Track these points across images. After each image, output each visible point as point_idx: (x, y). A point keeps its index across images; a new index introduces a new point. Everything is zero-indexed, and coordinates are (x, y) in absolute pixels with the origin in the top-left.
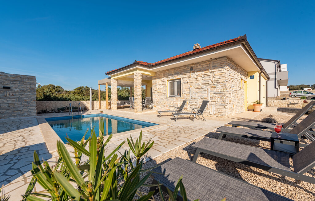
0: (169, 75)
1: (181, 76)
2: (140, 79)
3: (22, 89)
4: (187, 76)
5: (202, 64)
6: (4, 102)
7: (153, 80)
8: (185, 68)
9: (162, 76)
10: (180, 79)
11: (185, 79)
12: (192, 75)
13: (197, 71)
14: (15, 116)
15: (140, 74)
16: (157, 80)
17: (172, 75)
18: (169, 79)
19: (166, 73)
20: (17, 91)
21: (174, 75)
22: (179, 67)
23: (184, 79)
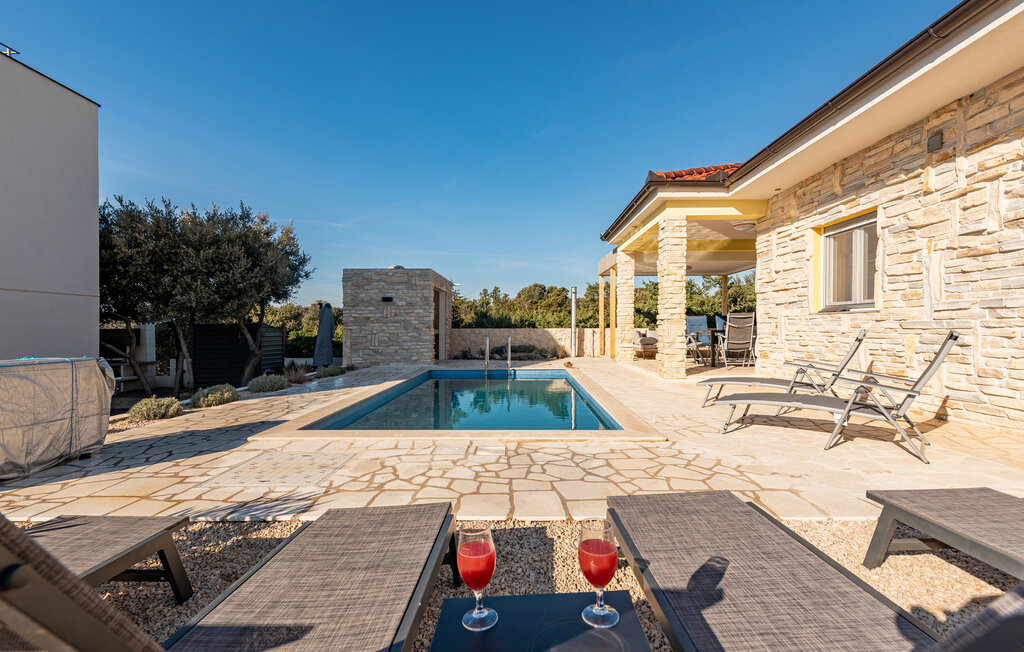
0: (821, 204)
1: (875, 195)
2: (677, 241)
3: (409, 300)
4: (907, 188)
5: (1005, 96)
6: (383, 331)
7: (760, 238)
8: (899, 147)
9: (793, 213)
10: (873, 213)
11: (901, 206)
12: (933, 177)
13: (971, 149)
14: (398, 361)
15: (677, 223)
16: (773, 235)
17: (834, 197)
18: (821, 220)
19: (808, 193)
20: (403, 306)
21: (844, 196)
22: (869, 149)
23: (892, 211)
